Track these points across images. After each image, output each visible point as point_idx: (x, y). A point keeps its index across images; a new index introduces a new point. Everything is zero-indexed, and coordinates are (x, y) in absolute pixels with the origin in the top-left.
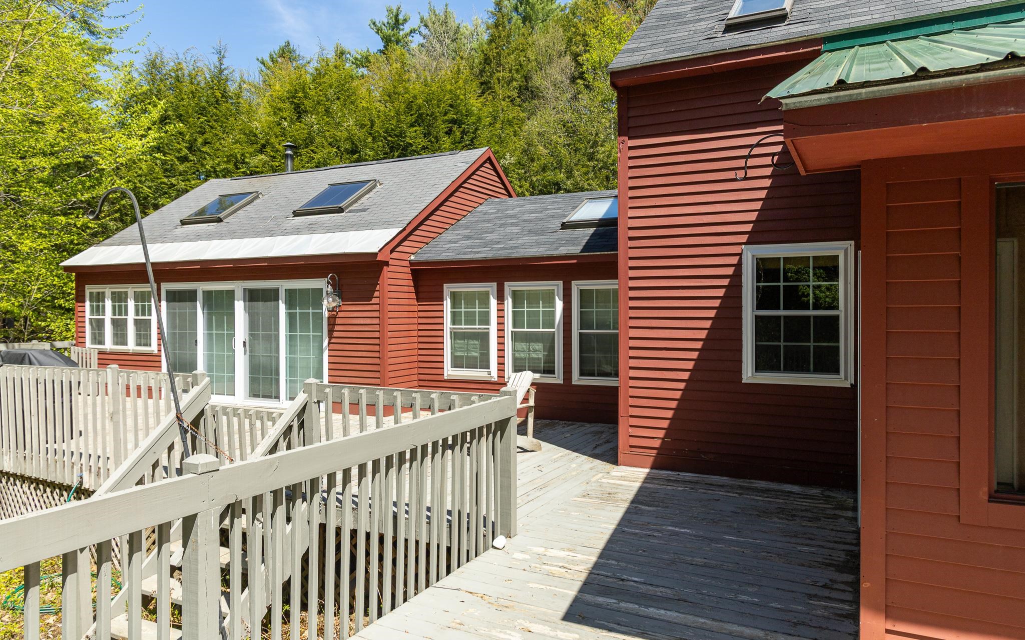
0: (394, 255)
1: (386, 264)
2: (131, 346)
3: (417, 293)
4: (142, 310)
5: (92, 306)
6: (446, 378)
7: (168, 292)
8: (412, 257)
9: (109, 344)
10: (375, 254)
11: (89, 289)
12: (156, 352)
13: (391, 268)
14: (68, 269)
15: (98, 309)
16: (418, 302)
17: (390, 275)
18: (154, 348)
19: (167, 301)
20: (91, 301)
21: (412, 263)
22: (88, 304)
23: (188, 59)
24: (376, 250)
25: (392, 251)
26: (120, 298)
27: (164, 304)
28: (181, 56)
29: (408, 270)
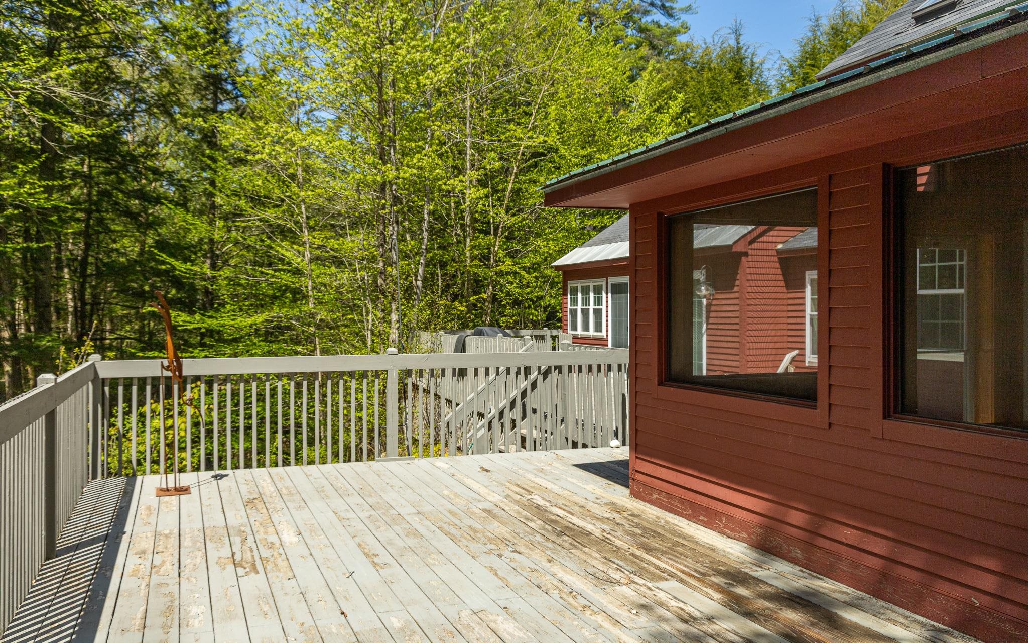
0: (755, 245)
1: (746, 254)
2: (592, 333)
3: (785, 281)
4: (598, 301)
5: (571, 298)
6: (807, 365)
7: (613, 285)
8: (780, 246)
9: (580, 332)
10: (730, 247)
11: (571, 284)
12: (605, 337)
13: (750, 258)
14: (558, 268)
15: (574, 302)
16: (787, 289)
17: (749, 264)
18: (604, 333)
19: (612, 294)
20: (571, 295)
21: (778, 252)
22: (569, 296)
23: (716, 40)
24: (730, 242)
25: (751, 243)
26: (586, 291)
27: (610, 295)
28: (709, 40)
29: (776, 259)
